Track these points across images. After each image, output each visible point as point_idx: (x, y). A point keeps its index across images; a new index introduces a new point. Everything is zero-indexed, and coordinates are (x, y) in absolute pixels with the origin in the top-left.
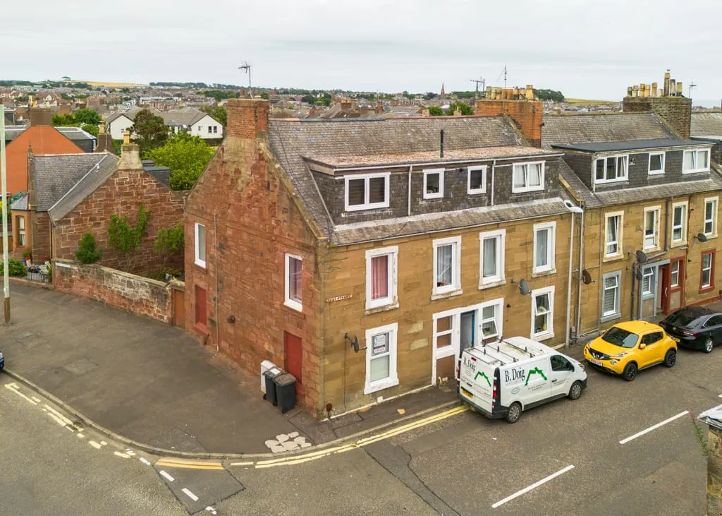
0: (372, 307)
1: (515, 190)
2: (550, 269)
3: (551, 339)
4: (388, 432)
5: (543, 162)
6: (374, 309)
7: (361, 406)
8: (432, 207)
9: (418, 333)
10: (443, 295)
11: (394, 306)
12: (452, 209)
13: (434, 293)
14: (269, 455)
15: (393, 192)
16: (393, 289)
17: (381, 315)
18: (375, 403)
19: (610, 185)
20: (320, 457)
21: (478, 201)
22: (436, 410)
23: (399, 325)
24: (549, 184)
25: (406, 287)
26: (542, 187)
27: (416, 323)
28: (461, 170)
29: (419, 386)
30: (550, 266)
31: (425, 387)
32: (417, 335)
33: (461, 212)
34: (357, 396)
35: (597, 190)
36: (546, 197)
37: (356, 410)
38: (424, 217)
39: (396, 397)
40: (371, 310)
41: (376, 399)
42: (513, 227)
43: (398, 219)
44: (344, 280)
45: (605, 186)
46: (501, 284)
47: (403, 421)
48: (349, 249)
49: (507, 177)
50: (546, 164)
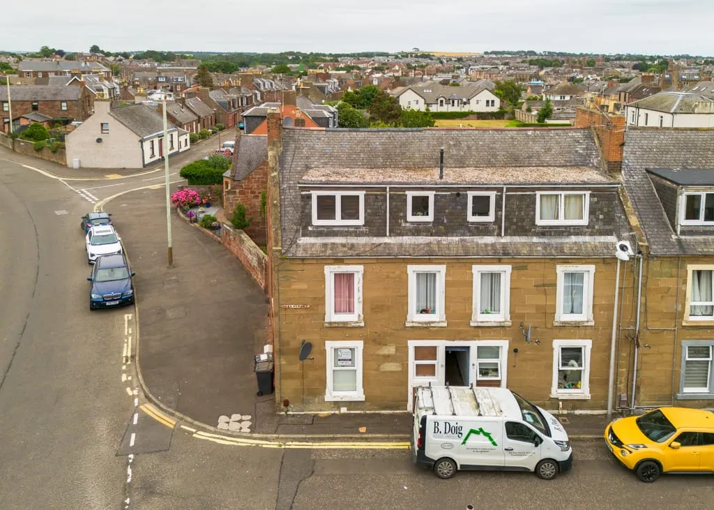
0: (333, 320)
1: (539, 222)
2: (586, 320)
3: (584, 400)
4: (321, 444)
5: (588, 193)
6: (335, 323)
7: (321, 411)
8: (417, 230)
9: (389, 356)
10: (419, 323)
11: (358, 324)
12: (446, 235)
13: (408, 320)
14: (212, 428)
15: (369, 211)
16: (358, 307)
17: (343, 331)
18: (337, 412)
19: (708, 229)
20: (244, 445)
21: (483, 230)
22: (386, 438)
23: (364, 344)
24: (598, 219)
25: (372, 308)
26: (585, 221)
27: (386, 345)
28: (458, 195)
29: (391, 408)
30: (585, 316)
31: (398, 411)
32: (387, 358)
33: (456, 239)
34: (317, 400)
35: (683, 233)
36: (592, 234)
37: (315, 413)
38: (407, 240)
39: (362, 412)
40: (330, 323)
41: (339, 408)
42: (525, 264)
43: (375, 238)
44: (300, 290)
45: (701, 229)
46: (502, 324)
47: (344, 438)
48: (306, 262)
49: (528, 206)
50: (591, 196)
